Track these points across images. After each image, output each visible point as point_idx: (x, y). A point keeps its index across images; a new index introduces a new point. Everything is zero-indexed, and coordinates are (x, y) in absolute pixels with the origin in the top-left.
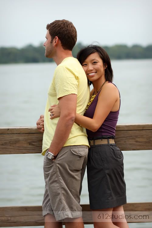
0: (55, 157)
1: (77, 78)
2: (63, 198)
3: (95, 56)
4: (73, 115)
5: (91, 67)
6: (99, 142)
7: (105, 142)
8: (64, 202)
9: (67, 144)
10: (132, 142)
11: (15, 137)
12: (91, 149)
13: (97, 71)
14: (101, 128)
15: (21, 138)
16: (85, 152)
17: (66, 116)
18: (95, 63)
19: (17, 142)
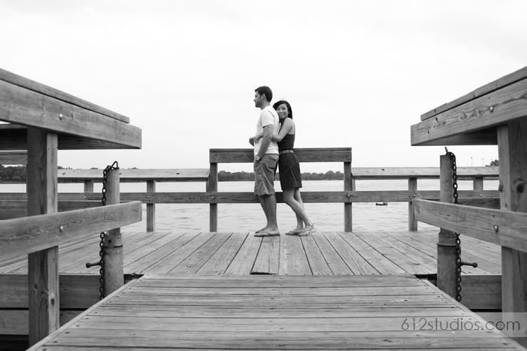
0: (260, 159)
1: (274, 116)
2: (264, 183)
3: (284, 106)
4: (271, 136)
5: (281, 111)
6: (284, 152)
7: (288, 151)
8: (264, 185)
9: (267, 153)
10: (305, 157)
11: (241, 153)
12: (280, 156)
13: (285, 113)
14: (284, 139)
15: (245, 154)
16: (277, 158)
17: (267, 136)
18: (284, 109)
19: (242, 156)
